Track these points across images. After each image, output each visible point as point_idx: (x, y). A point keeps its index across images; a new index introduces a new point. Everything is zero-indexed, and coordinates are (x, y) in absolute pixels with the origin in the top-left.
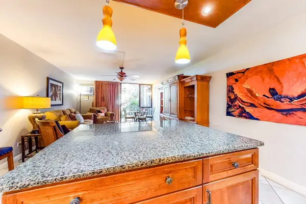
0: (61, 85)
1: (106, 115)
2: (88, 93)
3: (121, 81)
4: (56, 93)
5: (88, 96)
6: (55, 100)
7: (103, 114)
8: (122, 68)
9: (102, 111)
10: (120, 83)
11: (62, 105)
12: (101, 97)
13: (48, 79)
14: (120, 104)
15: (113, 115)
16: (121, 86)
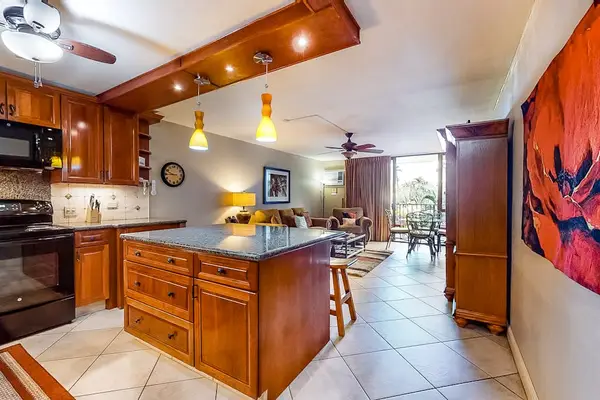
0: (286, 174)
1: (358, 222)
2: (336, 183)
3: (349, 157)
4: (278, 186)
5: (337, 187)
6: (276, 196)
7: (354, 220)
8: (349, 135)
9: (351, 214)
10: (392, 158)
11: (289, 202)
12: (356, 188)
13: (265, 169)
14: (392, 203)
15: (368, 223)
16: (394, 163)
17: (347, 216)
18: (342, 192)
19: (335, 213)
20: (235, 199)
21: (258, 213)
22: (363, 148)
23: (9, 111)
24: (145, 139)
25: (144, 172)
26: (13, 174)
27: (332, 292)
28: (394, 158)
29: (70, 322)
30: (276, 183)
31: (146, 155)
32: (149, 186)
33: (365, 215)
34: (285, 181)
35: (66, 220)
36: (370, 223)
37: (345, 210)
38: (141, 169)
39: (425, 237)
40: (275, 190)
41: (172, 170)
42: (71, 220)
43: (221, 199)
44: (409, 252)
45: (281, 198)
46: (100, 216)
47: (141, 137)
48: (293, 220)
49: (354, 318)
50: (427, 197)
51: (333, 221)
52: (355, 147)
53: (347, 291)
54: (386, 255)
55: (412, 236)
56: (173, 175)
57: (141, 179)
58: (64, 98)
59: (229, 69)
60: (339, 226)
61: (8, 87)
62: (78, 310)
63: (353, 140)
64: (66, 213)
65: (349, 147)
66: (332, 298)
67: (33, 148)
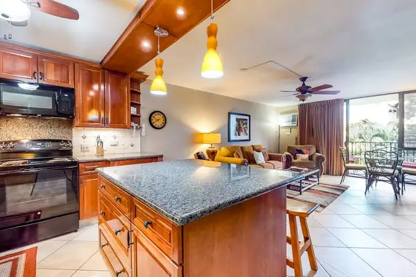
0: (247, 118)
1: (311, 158)
2: (290, 124)
3: (303, 100)
4: (240, 127)
5: (291, 128)
6: (239, 135)
7: (306, 156)
8: (304, 79)
9: (305, 151)
10: (345, 100)
11: (249, 140)
12: (309, 128)
13: (229, 114)
14: (345, 140)
15: (320, 159)
16: (348, 104)
17: (301, 152)
18: (296, 132)
19: (290, 149)
20: (205, 138)
21: (223, 149)
22: (317, 90)
23: (40, 77)
24: (135, 94)
25: (136, 118)
26: (48, 122)
27: (288, 234)
28: (347, 101)
29: (76, 231)
30: (239, 125)
31: (137, 106)
32: (139, 128)
33: (317, 152)
34: (246, 124)
35: (82, 154)
36: (323, 159)
37: (299, 147)
38: (133, 116)
39: (386, 175)
40: (239, 130)
41: (157, 116)
42: (86, 154)
43: (195, 138)
44: (367, 188)
45: (243, 136)
46: (103, 151)
47: (132, 92)
48: (253, 155)
49: (314, 268)
50: (376, 136)
51: (287, 156)
52: (309, 89)
53: (307, 239)
54: (342, 189)
55: (371, 173)
56: (158, 120)
57: (133, 124)
58: (76, 65)
59: (181, 12)
60: (293, 161)
61: (39, 60)
62: (81, 222)
63: (307, 84)
64: (83, 149)
65: (304, 91)
66: (289, 241)
67: (54, 102)
